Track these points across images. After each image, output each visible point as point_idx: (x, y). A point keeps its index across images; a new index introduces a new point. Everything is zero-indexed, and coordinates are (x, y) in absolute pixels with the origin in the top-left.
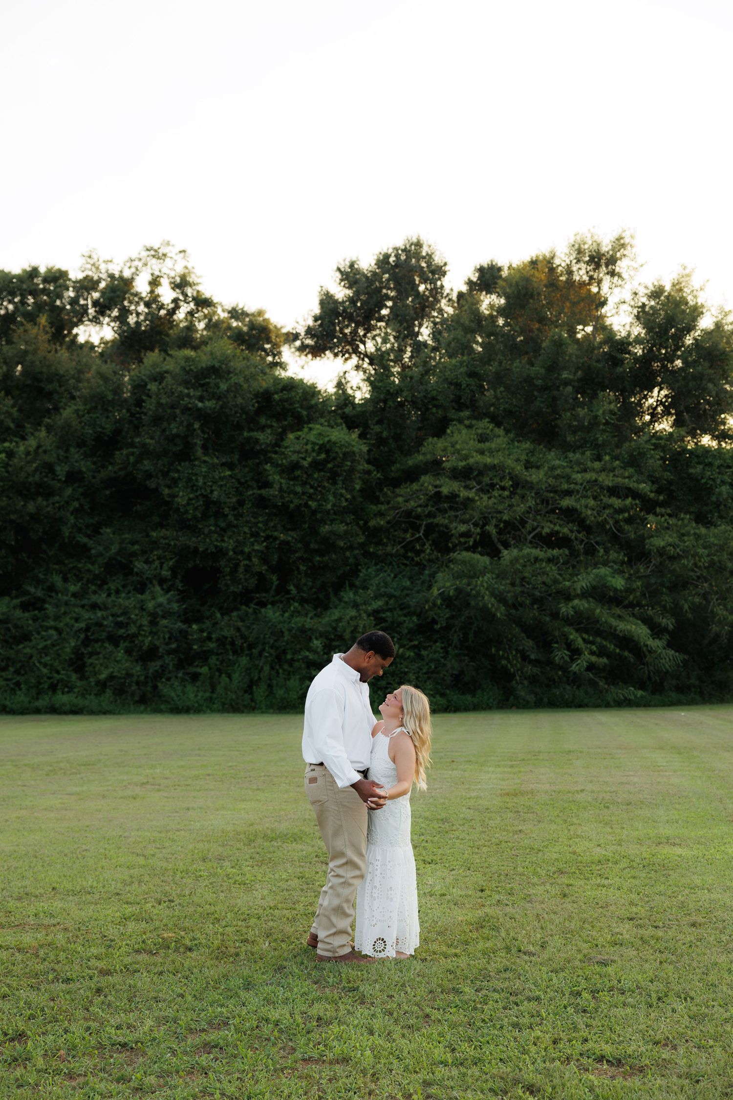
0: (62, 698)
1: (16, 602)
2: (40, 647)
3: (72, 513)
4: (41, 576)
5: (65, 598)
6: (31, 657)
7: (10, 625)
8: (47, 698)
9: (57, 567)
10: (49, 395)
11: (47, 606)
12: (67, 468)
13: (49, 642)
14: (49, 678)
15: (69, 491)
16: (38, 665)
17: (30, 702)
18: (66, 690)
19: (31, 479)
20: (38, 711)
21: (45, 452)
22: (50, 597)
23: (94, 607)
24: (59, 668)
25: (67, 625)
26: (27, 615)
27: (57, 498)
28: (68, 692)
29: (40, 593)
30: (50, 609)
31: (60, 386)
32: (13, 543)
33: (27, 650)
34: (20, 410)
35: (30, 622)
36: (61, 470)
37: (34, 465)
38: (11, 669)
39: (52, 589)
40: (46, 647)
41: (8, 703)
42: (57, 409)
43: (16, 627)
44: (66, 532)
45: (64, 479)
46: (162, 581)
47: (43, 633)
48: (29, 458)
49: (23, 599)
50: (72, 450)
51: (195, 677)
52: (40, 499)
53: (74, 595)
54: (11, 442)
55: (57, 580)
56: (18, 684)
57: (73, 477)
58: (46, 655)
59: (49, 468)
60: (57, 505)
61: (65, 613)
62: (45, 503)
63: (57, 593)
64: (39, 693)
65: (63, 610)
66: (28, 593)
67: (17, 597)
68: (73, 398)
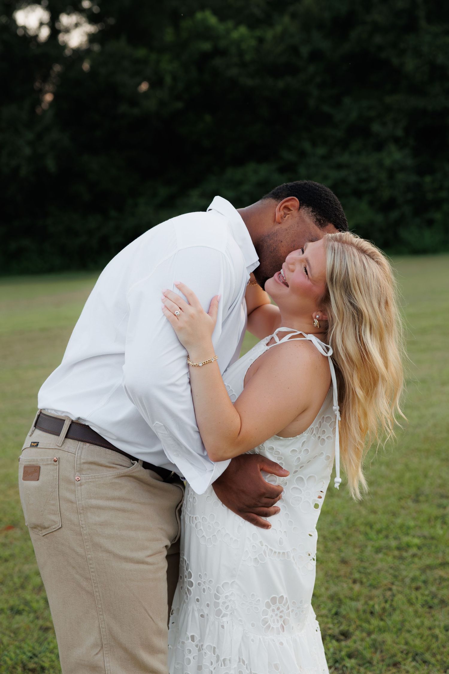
1: (274, 167)
3: (316, 87)
4: (293, 143)
5: (314, 161)
9: (305, 134)
11: (299, 168)
12: (309, 48)
15: (311, 69)
19: (279, 60)
21: (290, 36)
22: (302, 160)
23: (339, 167)
27: (301, 75)
29: (292, 158)
32: (268, 116)
34: (268, 4)
36: (305, 51)
37: (282, 47)
39: (303, 154)
44: (312, 103)
45: (306, 57)
46: (397, 140)
48: (277, 42)
49: (280, 164)
50: (314, 32)
51: (430, 223)
53: (322, 157)
54: (260, 29)
55: (307, 146)
57: (315, 55)
59: (294, 50)
60: (302, 82)
62: (292, 80)
63: (307, 156)
66: (283, 158)
67: (274, 163)
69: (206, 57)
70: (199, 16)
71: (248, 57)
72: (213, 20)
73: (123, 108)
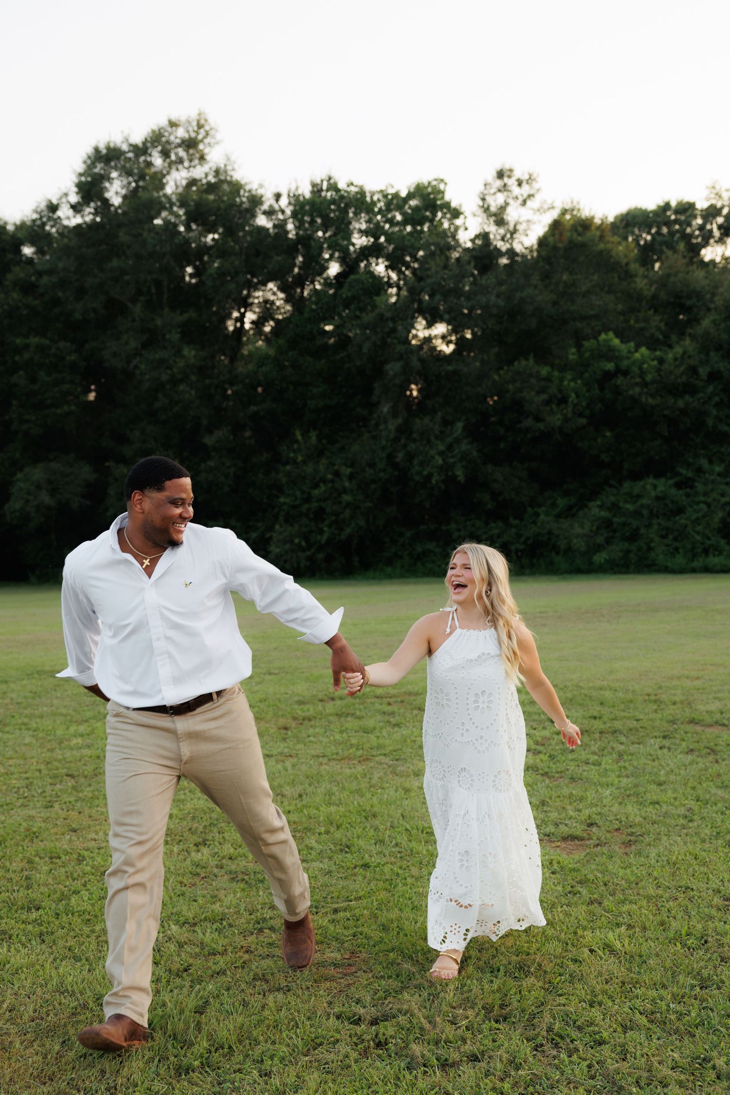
0: (714, 560)
1: (671, 482)
2: (693, 517)
3: (714, 406)
4: (691, 460)
5: (712, 477)
6: (686, 526)
7: (668, 501)
8: (701, 560)
9: (703, 452)
10: (687, 310)
11: (697, 484)
12: (708, 369)
13: (700, 514)
14: (702, 544)
15: (711, 389)
16: (692, 533)
17: (687, 564)
18: (717, 553)
19: (679, 380)
20: (693, 571)
21: (689, 357)
22: (699, 477)
24: (710, 535)
25: (715, 500)
26: (681, 492)
27: (701, 395)
28: (718, 555)
29: (690, 474)
30: (700, 487)
31: (698, 301)
32: (667, 434)
33: (683, 521)
34: (666, 324)
35: (684, 498)
36: (703, 372)
37: (682, 369)
38: (671, 537)
39: (700, 470)
40: (698, 519)
41: (669, 564)
42: (697, 321)
43: (673, 502)
44: (710, 422)
45: (705, 378)
47: (695, 507)
48: (677, 363)
49: (677, 479)
50: (712, 354)
52: (687, 398)
53: (719, 475)
54: (660, 350)
55: (704, 463)
56: (677, 549)
57: (714, 376)
58: (699, 524)
59: (693, 370)
60: (702, 401)
61: (712, 490)
62: (691, 400)
63: (704, 473)
64: (694, 556)
65: (710, 487)
66: (680, 474)
67: (671, 478)
68: (709, 310)
69: (608, 376)
70: (603, 336)
71: (649, 378)
72: (616, 341)
73: (529, 422)
